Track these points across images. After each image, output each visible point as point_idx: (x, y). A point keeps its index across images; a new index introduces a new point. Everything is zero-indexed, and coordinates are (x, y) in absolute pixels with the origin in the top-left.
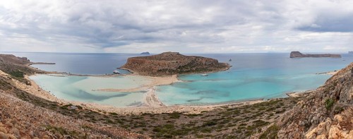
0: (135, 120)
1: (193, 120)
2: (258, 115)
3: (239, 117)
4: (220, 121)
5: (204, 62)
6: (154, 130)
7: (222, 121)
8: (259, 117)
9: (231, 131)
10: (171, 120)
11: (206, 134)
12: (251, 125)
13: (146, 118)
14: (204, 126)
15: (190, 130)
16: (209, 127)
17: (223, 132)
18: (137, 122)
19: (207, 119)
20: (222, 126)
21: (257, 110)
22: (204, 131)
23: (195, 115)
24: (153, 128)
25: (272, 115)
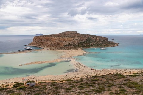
5: (98, 39)
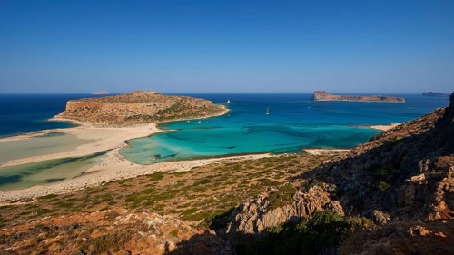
0: (92, 196)
1: (181, 179)
2: (264, 172)
3: (239, 174)
4: (216, 178)
5: (193, 104)
6: (127, 201)
7: (219, 178)
8: (265, 175)
9: (230, 189)
10: (151, 182)
11: (199, 194)
12: (255, 183)
13: (112, 188)
14: (195, 185)
15: (178, 191)
16: (203, 186)
17: (221, 191)
18: (98, 197)
19: (200, 177)
20: (218, 184)
21: (262, 166)
22: (196, 191)
23: (184, 173)
24: (124, 199)
25: (282, 174)
